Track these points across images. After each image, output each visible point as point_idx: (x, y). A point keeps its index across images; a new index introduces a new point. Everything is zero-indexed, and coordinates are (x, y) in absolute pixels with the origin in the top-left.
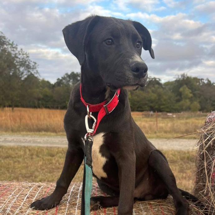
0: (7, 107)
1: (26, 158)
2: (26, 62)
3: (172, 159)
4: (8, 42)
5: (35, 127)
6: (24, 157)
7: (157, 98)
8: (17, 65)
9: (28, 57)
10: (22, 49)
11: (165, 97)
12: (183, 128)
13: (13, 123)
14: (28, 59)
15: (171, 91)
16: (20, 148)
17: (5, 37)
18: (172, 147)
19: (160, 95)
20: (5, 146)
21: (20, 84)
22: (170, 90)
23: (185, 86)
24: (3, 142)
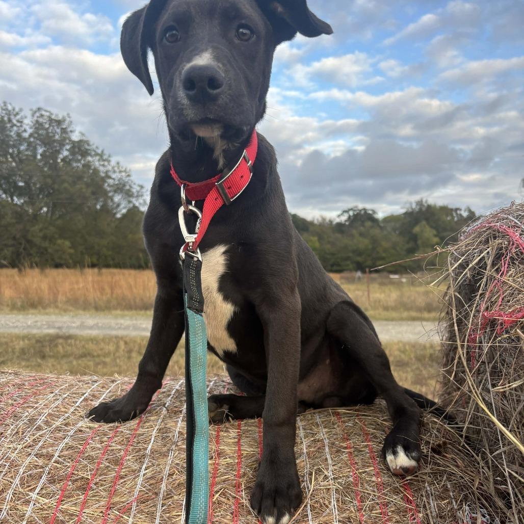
0: (88, 267)
1: (119, 357)
2: (124, 185)
3: (398, 359)
4: (95, 151)
5: (137, 301)
6: (114, 355)
7: (370, 247)
8: (110, 192)
9: (129, 176)
10: (118, 163)
11: (385, 244)
12: (421, 301)
13: (99, 294)
14: (129, 180)
15: (397, 233)
16: (107, 340)
17: (88, 141)
18: (400, 336)
19: (375, 241)
20: (81, 336)
21: (113, 225)
22: (395, 232)
23: (424, 223)
24: (77, 328)
